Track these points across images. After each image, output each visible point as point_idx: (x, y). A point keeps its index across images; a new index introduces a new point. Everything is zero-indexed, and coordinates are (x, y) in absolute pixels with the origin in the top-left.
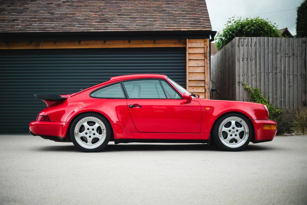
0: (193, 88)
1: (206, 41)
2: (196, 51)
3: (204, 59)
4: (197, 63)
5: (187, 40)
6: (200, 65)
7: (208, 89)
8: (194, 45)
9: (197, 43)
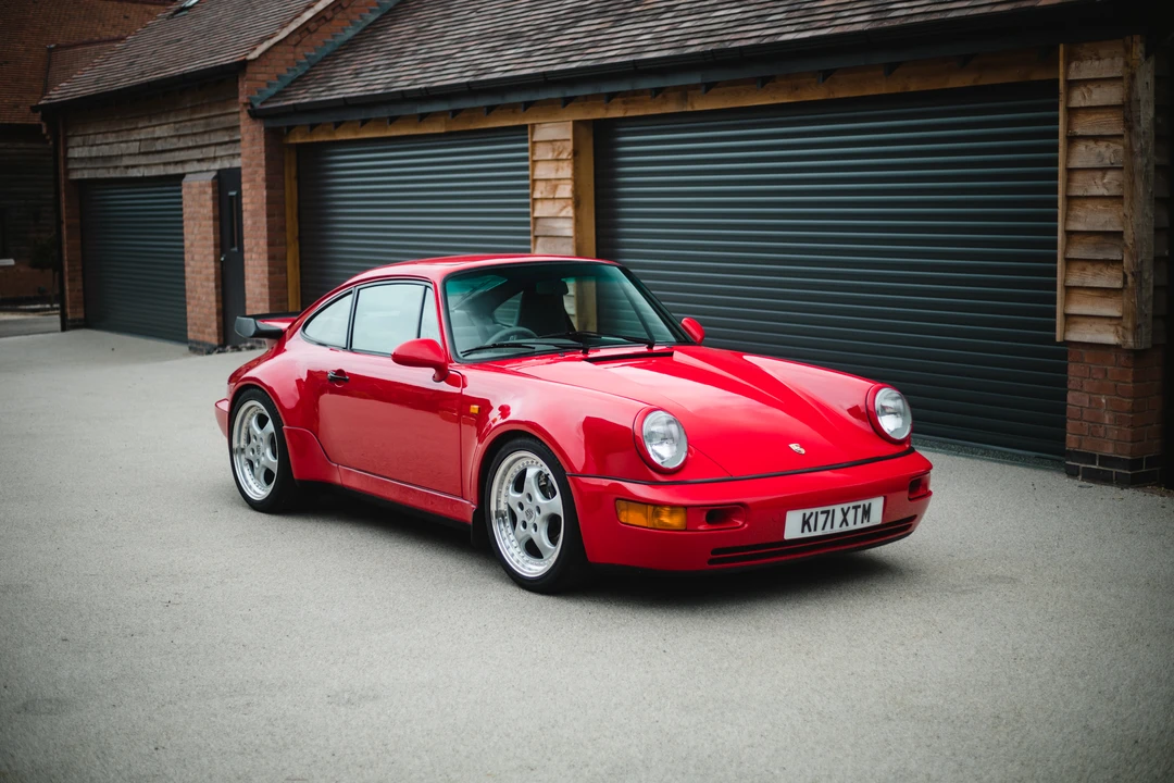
0: (1084, 269)
1: (1128, 50)
2: (1094, 97)
3: (1119, 131)
4: (1097, 150)
5: (1061, 47)
6: (1107, 163)
7: (1133, 274)
8: (1088, 69)
9: (1099, 59)
